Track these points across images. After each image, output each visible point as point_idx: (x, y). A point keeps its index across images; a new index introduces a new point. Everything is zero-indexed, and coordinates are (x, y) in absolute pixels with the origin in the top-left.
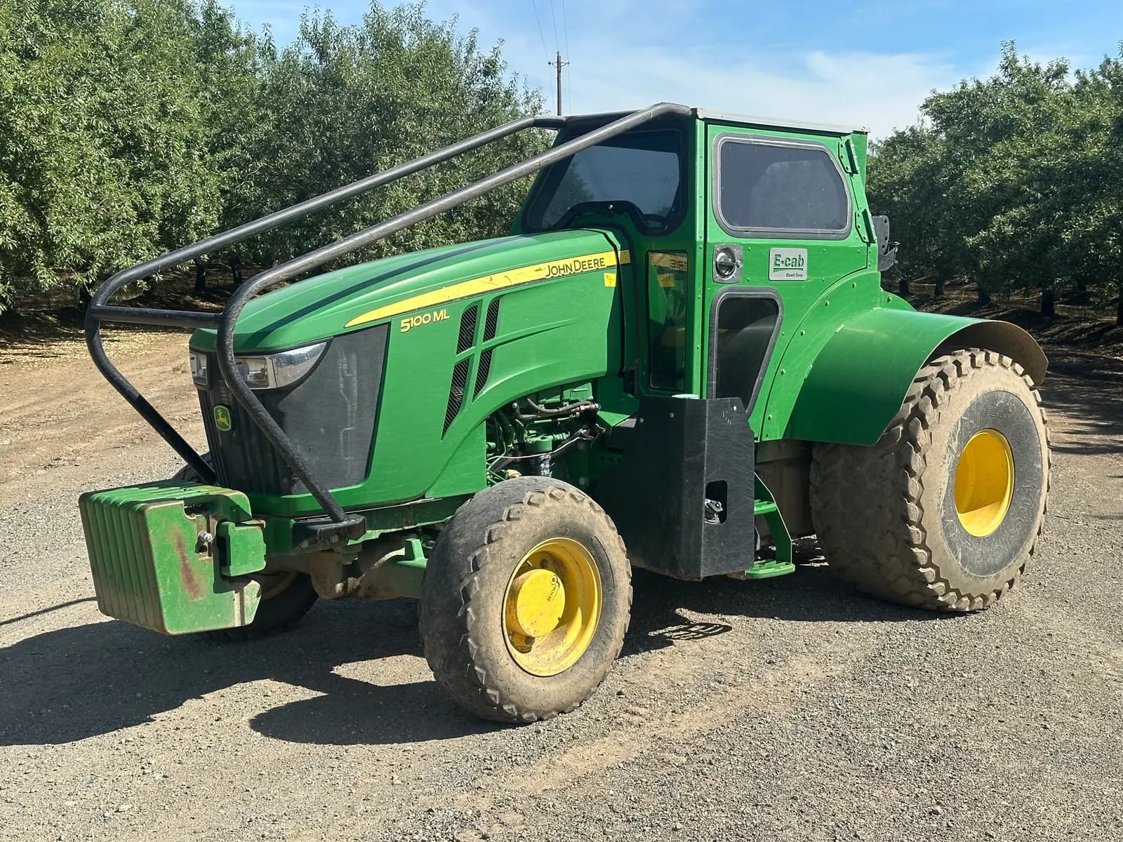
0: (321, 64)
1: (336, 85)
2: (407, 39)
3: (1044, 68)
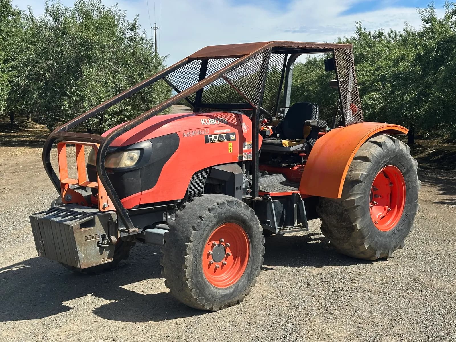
0: (55, 24)
1: (63, 33)
2: (95, 13)
3: (372, 33)
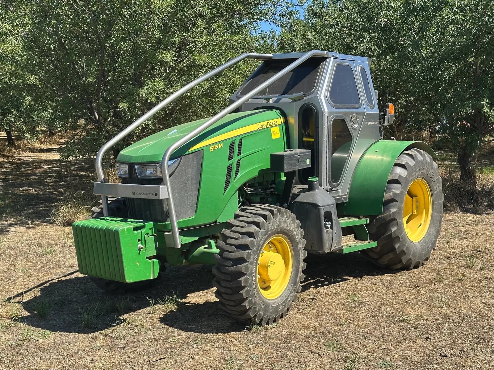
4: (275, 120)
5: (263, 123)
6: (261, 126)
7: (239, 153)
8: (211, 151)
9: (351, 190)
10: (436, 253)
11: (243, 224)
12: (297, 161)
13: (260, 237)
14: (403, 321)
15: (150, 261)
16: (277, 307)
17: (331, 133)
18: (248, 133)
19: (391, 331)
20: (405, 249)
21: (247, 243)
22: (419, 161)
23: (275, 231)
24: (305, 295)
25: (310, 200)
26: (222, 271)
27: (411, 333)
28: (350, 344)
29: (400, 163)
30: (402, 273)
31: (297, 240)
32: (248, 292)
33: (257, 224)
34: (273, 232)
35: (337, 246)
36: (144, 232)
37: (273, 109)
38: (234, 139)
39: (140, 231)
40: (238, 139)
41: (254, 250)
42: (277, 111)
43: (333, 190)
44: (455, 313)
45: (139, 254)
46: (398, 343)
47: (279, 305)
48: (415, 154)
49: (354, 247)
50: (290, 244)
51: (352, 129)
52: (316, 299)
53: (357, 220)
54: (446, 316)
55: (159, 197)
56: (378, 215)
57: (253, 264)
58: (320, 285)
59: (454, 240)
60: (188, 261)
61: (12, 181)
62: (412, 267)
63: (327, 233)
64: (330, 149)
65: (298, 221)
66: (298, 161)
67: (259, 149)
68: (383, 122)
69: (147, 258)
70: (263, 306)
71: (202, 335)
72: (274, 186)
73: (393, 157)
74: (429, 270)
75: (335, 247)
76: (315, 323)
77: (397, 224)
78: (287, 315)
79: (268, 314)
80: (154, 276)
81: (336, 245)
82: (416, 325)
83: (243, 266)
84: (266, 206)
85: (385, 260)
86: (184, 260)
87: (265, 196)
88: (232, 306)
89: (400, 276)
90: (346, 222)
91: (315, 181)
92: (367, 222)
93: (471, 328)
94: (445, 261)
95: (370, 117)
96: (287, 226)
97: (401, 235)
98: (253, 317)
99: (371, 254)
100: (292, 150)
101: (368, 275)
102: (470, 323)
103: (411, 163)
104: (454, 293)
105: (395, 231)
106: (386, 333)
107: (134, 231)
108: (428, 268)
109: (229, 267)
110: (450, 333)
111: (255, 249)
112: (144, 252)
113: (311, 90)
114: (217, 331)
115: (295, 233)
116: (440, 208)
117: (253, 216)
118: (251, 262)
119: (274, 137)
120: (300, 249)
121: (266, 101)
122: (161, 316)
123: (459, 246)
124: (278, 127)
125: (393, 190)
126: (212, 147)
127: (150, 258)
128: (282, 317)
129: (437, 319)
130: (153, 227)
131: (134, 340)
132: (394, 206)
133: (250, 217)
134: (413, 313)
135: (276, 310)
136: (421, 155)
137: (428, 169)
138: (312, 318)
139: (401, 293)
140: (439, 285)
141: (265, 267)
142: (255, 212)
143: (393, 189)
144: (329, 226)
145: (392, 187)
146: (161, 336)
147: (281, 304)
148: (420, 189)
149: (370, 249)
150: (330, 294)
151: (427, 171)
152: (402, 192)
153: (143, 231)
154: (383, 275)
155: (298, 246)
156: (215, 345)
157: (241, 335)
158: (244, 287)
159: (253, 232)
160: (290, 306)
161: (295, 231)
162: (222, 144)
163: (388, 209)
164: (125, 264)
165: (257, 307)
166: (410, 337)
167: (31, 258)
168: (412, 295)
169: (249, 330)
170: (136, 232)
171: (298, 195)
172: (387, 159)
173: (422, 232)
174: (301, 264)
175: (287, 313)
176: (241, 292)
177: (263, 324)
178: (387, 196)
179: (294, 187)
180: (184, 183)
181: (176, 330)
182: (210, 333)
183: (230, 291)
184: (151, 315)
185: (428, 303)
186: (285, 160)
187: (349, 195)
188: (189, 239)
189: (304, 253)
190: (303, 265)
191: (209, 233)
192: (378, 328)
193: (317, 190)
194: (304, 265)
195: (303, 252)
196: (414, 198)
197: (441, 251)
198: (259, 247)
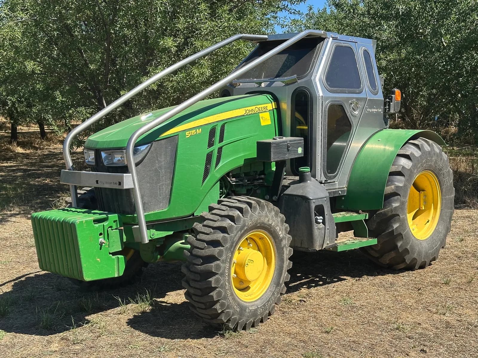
4: (265, 105)
5: (250, 108)
6: (248, 112)
7: (221, 140)
8: (187, 137)
9: (350, 182)
10: (447, 252)
11: (216, 218)
12: (286, 150)
13: (235, 232)
14: (397, 329)
15: (114, 257)
16: (256, 310)
17: (327, 120)
18: (232, 118)
19: (382, 341)
20: (408, 247)
21: (218, 239)
22: (426, 152)
23: (254, 225)
24: (295, 296)
25: (299, 192)
26: (191, 270)
27: (404, 344)
28: (333, 355)
29: (404, 153)
30: (406, 274)
31: (281, 236)
32: (219, 293)
33: (232, 218)
34: (251, 227)
35: (330, 242)
36: (107, 225)
37: (264, 94)
38: (215, 124)
39: (102, 224)
40: (220, 125)
41: (227, 247)
42: (268, 96)
43: (328, 182)
44: (459, 320)
45: (101, 249)
46: (388, 355)
47: (258, 308)
48: (421, 144)
49: (350, 245)
50: (273, 240)
51: (351, 116)
52: (305, 302)
53: (355, 214)
54: (448, 325)
55: (123, 187)
56: (379, 210)
57: (225, 263)
58: (314, 285)
59: (469, 238)
60: (163, 258)
61: (32, 172)
62: (417, 267)
63: (318, 229)
64: (325, 137)
65: (282, 216)
66: (288, 150)
67: (245, 136)
68: (387, 110)
69: (110, 253)
70: (238, 310)
71: (169, 340)
72: (263, 176)
73: (396, 146)
74: (436, 271)
75: (328, 244)
76: (298, 330)
77: (399, 220)
78: (269, 319)
79: (244, 319)
80: (119, 274)
81: (328, 242)
82: (412, 334)
83: (213, 264)
84: (244, 198)
85: (387, 259)
86: (159, 256)
87: (253, 187)
88: (202, 309)
89: (403, 276)
90: (342, 216)
91: (307, 172)
92: (366, 217)
93: (475, 339)
94: (455, 260)
95: (373, 103)
96: (268, 221)
97: (403, 232)
98: (227, 322)
99: (372, 253)
100: (282, 138)
101: (368, 275)
102: (474, 333)
103: (417, 153)
104: (460, 298)
105: (396, 228)
106: (377, 343)
107: (94, 224)
108: (436, 269)
109: (198, 265)
110: (450, 345)
111: (228, 245)
112: (107, 248)
113: (305, 73)
114: (185, 336)
115: (278, 228)
116: (451, 203)
117: (228, 208)
118: (223, 261)
119: (263, 124)
120: (285, 246)
121: (257, 85)
122: (130, 318)
123: (474, 244)
124: (268, 113)
125: (396, 183)
126: (189, 132)
127: (114, 254)
128: (262, 321)
129: (437, 328)
130: (117, 219)
131: (92, 345)
132: (396, 201)
133: (224, 210)
134: (411, 320)
135: (254, 313)
136: (429, 145)
137: (436, 160)
138: (295, 323)
139: (401, 296)
140: (445, 288)
141: (241, 266)
142: (231, 204)
143: (395, 181)
144: (321, 221)
145: (394, 180)
146: (123, 340)
147: (261, 307)
148: (428, 182)
149: (370, 247)
150: (322, 295)
151: (436, 162)
152: (405, 186)
153: (105, 223)
154: (384, 275)
155: (282, 242)
156: (180, 354)
157: (211, 342)
158: (215, 288)
159: (226, 226)
160: (272, 310)
161: (278, 226)
162: (200, 130)
163: (390, 204)
164: (83, 260)
165: (231, 311)
166: (403, 349)
167: (19, 250)
168: (413, 298)
169: (222, 336)
170: (97, 225)
171: (287, 187)
172: (390, 148)
173: (430, 228)
174: (285, 263)
175: (269, 317)
176: (211, 294)
177: (238, 329)
178: (389, 189)
179: (285, 179)
180: (156, 171)
181: (142, 334)
182: (178, 338)
183: (199, 293)
184: (120, 316)
185: (429, 308)
186: (272, 148)
187: (348, 188)
188: (162, 233)
189: (290, 250)
190: (287, 264)
191: (186, 227)
192: (368, 337)
193: (309, 182)
194: (289, 264)
195: (288, 249)
196: (422, 192)
197: (452, 250)
198: (233, 243)
